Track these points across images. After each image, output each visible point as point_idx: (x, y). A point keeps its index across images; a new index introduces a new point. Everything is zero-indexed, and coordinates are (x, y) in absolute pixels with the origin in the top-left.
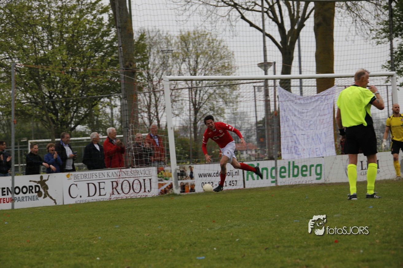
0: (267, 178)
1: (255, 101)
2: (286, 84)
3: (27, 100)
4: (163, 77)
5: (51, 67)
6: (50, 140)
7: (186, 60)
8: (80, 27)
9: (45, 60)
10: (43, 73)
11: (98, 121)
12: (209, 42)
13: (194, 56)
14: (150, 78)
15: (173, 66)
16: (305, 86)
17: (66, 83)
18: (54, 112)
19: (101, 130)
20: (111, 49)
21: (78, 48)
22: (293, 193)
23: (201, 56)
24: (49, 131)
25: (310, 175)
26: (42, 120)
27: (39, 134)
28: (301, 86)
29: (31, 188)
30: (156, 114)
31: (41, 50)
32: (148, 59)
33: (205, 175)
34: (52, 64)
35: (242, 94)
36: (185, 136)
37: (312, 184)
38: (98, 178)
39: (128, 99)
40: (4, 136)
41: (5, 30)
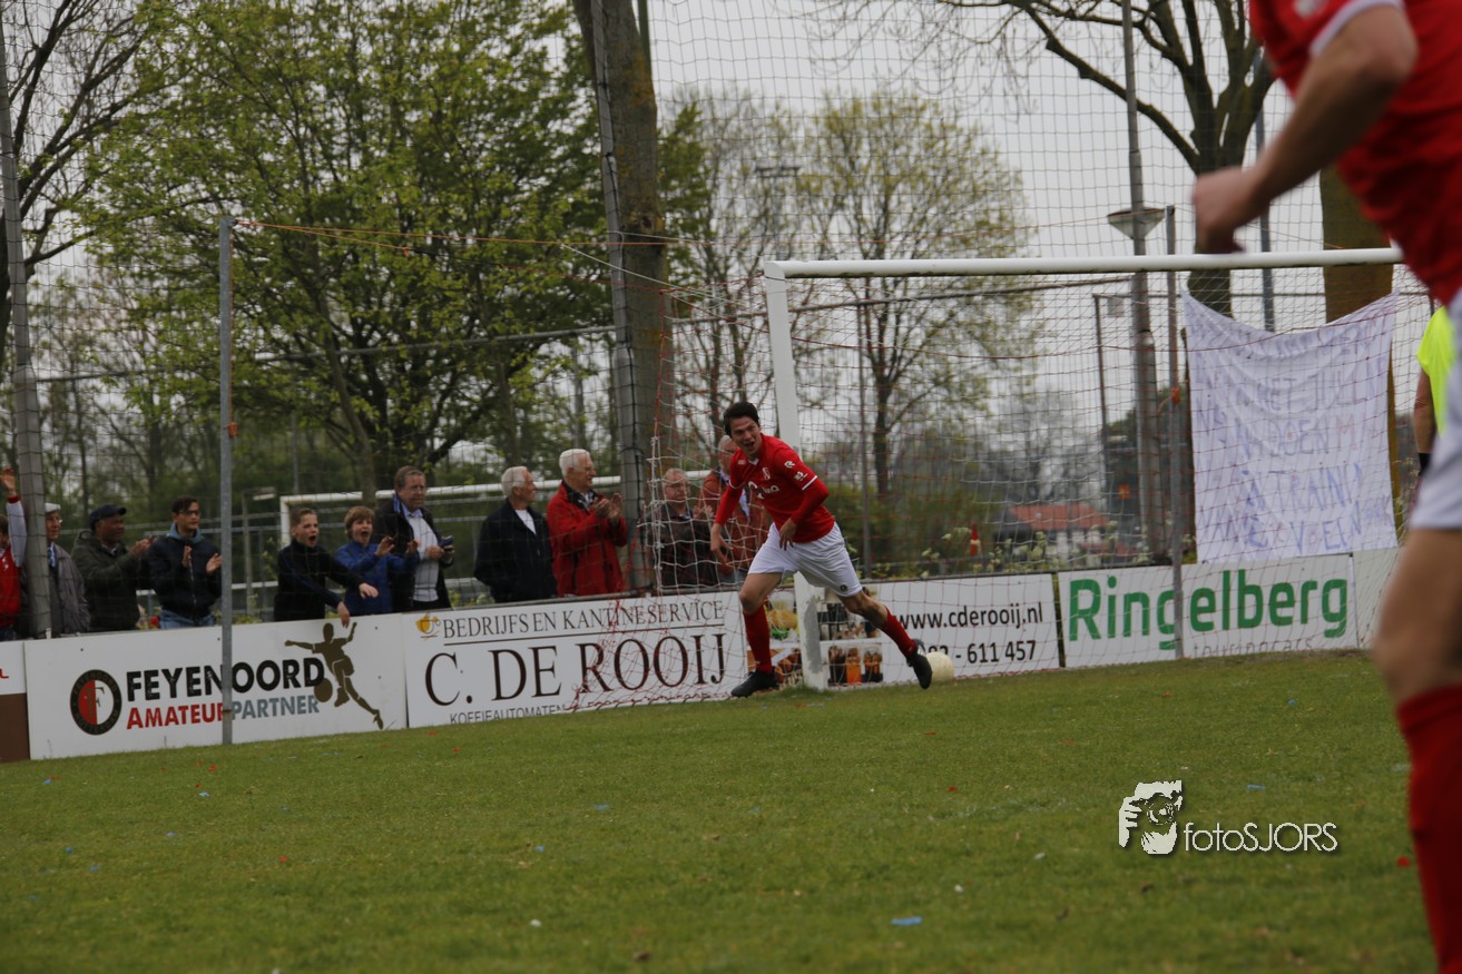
0: (1146, 632)
1: (1100, 351)
2: (1212, 289)
3: (276, 352)
4: (762, 263)
5: (359, 232)
6: (357, 495)
7: (846, 201)
8: (463, 84)
9: (337, 206)
10: (332, 252)
11: (527, 426)
12: (932, 137)
13: (875, 189)
14: (716, 269)
15: (798, 225)
16: (1285, 295)
17: (413, 290)
18: (371, 393)
19: (541, 459)
20: (576, 163)
21: (455, 163)
22: (1239, 684)
23: (901, 187)
24: (354, 463)
25: (1304, 620)
26: (329, 423)
27: (319, 475)
28: (1268, 295)
29: (291, 669)
31: (322, 168)
32: (709, 200)
33: (919, 623)
34: (362, 220)
35: (1050, 326)
36: (844, 478)
37: (1312, 653)
38: (531, 633)
39: (639, 347)
40: (190, 481)
41: (196, 99)
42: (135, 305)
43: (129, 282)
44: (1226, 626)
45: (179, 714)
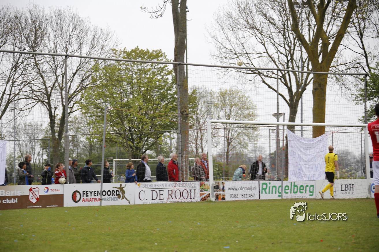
0: (276, 193)
1: (270, 140)
2: (291, 128)
3: (114, 132)
4: (207, 119)
5: (132, 110)
6: (128, 159)
7: (223, 109)
8: (152, 83)
9: (127, 105)
10: (126, 114)
11: (161, 148)
12: (240, 97)
13: (229, 107)
14: (198, 120)
15: (214, 113)
16: (305, 131)
17: (141, 121)
18: (132, 140)
20: (173, 99)
21: (150, 98)
23: (234, 106)
24: (128, 154)
25: (306, 193)
26: (123, 146)
27: (121, 155)
28: (302, 131)
29: (113, 192)
30: (201, 145)
31: (125, 98)
32: (197, 107)
33: (233, 189)
34: (132, 108)
35: (260, 134)
36: (220, 161)
37: (307, 199)
38: (159, 188)
39: (182, 134)
40: (97, 155)
41: (102, 84)
42: (89, 122)
43: (88, 117)
44: (291, 193)
45: (92, 199)
